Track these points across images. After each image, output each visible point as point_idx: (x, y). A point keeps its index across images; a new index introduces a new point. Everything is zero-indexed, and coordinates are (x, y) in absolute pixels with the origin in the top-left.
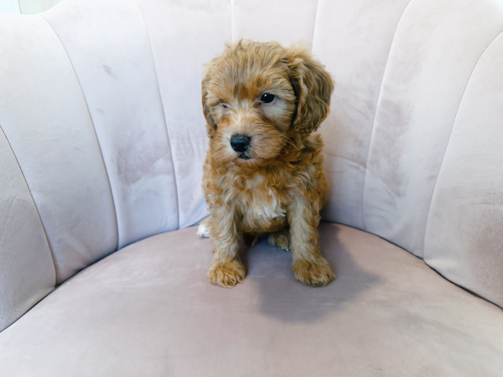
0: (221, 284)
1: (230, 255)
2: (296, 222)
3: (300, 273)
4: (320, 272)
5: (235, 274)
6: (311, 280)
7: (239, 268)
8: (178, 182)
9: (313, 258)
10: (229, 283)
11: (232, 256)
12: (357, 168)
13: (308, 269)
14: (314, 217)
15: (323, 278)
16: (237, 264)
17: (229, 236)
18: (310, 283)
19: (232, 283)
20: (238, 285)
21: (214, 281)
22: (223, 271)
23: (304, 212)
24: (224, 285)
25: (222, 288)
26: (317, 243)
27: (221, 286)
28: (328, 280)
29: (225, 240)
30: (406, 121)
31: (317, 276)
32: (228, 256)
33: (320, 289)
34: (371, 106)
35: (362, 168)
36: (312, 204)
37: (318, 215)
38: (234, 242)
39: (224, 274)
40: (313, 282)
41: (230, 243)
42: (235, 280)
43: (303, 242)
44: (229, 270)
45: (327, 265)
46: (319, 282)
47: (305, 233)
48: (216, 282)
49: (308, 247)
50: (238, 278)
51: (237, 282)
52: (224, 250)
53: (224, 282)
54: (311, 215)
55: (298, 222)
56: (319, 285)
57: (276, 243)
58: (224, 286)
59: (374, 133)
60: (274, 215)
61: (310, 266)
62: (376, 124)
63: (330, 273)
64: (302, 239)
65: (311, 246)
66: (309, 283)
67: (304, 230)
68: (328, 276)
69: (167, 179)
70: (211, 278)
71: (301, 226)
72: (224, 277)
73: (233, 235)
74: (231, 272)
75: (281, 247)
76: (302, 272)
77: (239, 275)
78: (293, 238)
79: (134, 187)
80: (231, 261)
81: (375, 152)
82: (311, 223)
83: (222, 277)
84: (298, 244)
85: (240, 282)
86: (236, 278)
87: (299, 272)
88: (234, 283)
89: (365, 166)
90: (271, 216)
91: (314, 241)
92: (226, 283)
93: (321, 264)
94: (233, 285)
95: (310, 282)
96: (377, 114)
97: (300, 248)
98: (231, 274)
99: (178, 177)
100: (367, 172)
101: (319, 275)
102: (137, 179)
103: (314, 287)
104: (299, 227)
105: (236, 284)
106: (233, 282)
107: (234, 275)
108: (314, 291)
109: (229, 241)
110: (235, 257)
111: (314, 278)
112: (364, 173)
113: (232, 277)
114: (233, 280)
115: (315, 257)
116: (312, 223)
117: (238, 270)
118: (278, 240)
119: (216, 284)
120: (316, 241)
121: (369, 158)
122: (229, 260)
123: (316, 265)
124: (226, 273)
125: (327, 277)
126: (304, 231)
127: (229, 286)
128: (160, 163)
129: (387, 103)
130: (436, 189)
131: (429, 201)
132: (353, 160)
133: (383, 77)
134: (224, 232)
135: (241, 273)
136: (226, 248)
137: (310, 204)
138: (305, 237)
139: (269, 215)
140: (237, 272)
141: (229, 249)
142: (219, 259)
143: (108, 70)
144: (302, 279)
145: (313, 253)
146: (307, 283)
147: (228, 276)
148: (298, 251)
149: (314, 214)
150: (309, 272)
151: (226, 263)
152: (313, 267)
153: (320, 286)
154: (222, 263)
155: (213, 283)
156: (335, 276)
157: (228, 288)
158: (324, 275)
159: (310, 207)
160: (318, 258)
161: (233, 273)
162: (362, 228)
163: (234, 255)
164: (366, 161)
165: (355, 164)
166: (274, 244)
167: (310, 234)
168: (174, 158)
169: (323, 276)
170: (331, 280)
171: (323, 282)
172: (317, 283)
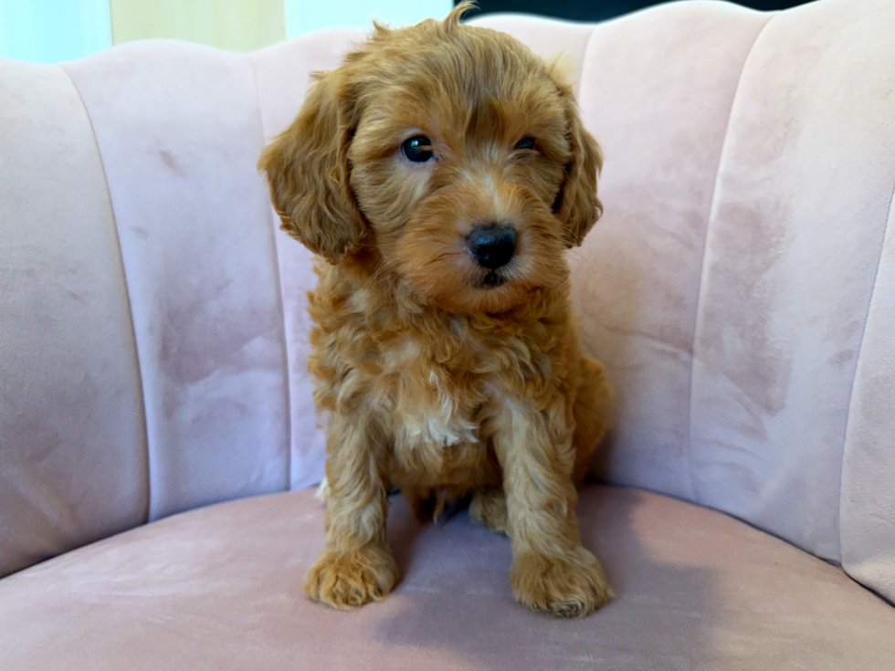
0: (329, 601)
1: (361, 533)
2: (515, 458)
3: (525, 581)
4: (571, 581)
5: (363, 578)
6: (548, 600)
7: (377, 567)
8: (293, 388)
9: (559, 550)
10: (346, 602)
11: (366, 536)
12: (674, 356)
13: (544, 574)
14: (555, 449)
15: (580, 597)
16: (376, 555)
17: (356, 487)
18: (547, 609)
19: (355, 599)
20: (371, 606)
21: (312, 591)
22: (337, 570)
23: (529, 433)
24: (335, 602)
25: (328, 612)
26: (569, 513)
27: (327, 606)
28: (592, 599)
29: (347, 495)
30: (774, 239)
31: (565, 591)
32: (355, 535)
33: (572, 623)
34: (697, 221)
35: (684, 356)
36: (545, 413)
37: (568, 444)
38: (369, 500)
39: (337, 578)
40: (554, 605)
41: (358, 504)
42: (364, 593)
43: (531, 510)
44: (350, 570)
45: (594, 566)
46: (571, 606)
47: (536, 487)
48: (318, 597)
49: (545, 523)
50: (371, 588)
51: (368, 600)
52: (345, 522)
53: (334, 597)
54: (545, 441)
55: (518, 460)
56: (570, 613)
57: (484, 517)
58: (335, 606)
59: (705, 277)
60: (453, 439)
61: (548, 567)
62: (709, 257)
63: (601, 583)
64: (529, 502)
65: (552, 519)
66: (544, 606)
67: (532, 480)
68: (594, 590)
69: (270, 379)
70: (308, 588)
71: (526, 469)
72: (335, 585)
73: (367, 483)
74: (355, 574)
75: (494, 527)
76: (529, 581)
77: (376, 580)
78: (509, 500)
79: (194, 390)
80: (363, 549)
81: (710, 316)
82: (548, 462)
83: (331, 584)
84: (521, 515)
85: (375, 598)
86: (367, 589)
87: (521, 583)
88: (360, 600)
89: (691, 351)
90: (445, 442)
91: (560, 507)
92: (339, 599)
93: (578, 562)
94: (357, 605)
95: (548, 605)
96: (710, 236)
97: (525, 524)
98: (355, 579)
99: (293, 376)
100: (697, 364)
101: (570, 586)
102: (200, 375)
103: (557, 617)
104: (521, 471)
105: (364, 603)
106: (357, 597)
107: (361, 580)
108: (554, 629)
109: (356, 499)
110: (373, 539)
111: (556, 594)
112: (689, 366)
113: (355, 584)
114: (358, 592)
115: (561, 547)
116: (554, 464)
117: (373, 570)
118: (489, 509)
119: (316, 601)
120: (565, 510)
121: (699, 332)
122: (357, 546)
123: (564, 565)
124: (340, 575)
125: (590, 593)
126: (533, 482)
127: (346, 607)
128: (258, 346)
129: (730, 211)
130: (856, 384)
131: (843, 414)
132: (663, 340)
133: (719, 162)
134: (346, 476)
135: (382, 578)
136: (350, 516)
137: (540, 414)
138: (537, 497)
139: (437, 437)
140: (371, 576)
141: (359, 520)
142: (334, 544)
143: (168, 160)
144: (527, 598)
145: (558, 537)
146: (538, 607)
147: (344, 581)
148: (521, 534)
149: (556, 440)
150: (546, 581)
151: (348, 554)
152: (557, 568)
153: (571, 617)
154: (339, 553)
155: (311, 599)
156: (611, 593)
157: (342, 610)
158: (582, 588)
159: (543, 423)
160: (572, 548)
161: (358, 576)
162: (692, 496)
163: (370, 533)
164: (693, 339)
165: (669, 348)
166: (480, 519)
167: (547, 488)
168: (289, 336)
169: (579, 590)
170: (600, 604)
171: (580, 605)
172: (564, 607)
